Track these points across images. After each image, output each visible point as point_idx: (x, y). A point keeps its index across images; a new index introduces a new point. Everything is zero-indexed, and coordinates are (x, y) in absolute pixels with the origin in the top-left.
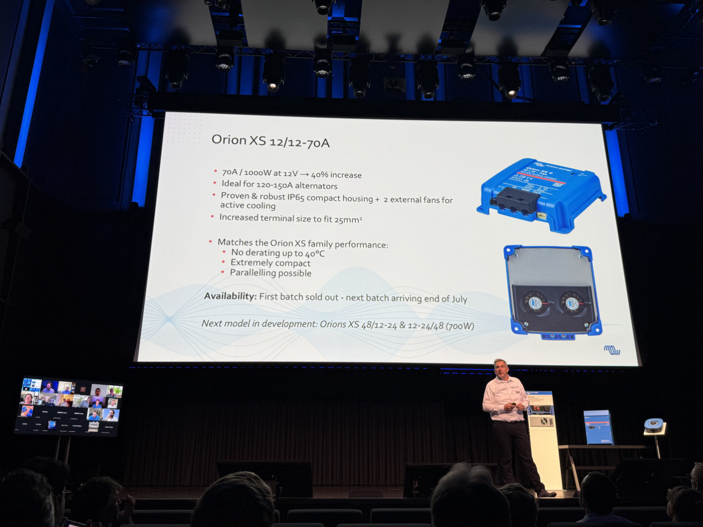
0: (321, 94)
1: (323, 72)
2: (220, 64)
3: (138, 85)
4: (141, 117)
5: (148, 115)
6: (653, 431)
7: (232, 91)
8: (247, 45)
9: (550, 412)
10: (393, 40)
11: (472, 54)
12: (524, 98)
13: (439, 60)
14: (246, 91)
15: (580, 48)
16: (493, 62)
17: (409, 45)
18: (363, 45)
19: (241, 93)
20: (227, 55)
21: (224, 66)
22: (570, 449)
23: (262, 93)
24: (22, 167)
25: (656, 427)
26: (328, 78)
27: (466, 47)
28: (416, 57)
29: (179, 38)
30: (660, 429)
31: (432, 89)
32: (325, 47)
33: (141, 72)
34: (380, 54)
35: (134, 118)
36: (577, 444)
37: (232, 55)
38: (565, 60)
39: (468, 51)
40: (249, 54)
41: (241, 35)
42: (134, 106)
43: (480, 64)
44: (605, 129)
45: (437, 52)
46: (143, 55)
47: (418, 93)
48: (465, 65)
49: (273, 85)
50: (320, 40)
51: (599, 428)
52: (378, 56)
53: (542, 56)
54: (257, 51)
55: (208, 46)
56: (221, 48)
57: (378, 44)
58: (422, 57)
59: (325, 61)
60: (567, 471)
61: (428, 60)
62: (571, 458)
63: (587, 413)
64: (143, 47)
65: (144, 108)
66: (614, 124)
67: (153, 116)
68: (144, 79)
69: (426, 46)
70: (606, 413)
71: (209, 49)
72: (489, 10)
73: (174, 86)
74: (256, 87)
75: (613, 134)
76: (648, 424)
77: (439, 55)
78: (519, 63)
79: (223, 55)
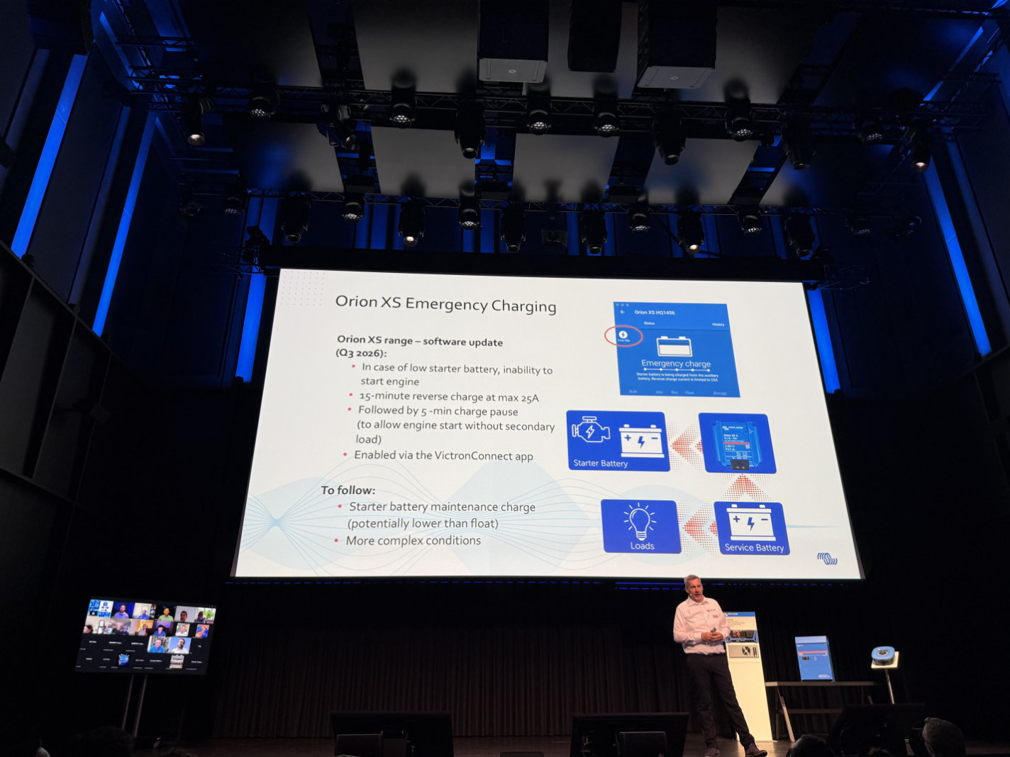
0: (468, 248)
1: (469, 223)
2: (348, 213)
3: (248, 237)
4: (250, 276)
5: (259, 272)
6: (883, 662)
7: (362, 244)
8: (380, 192)
9: (753, 639)
10: (552, 187)
11: (646, 202)
12: (708, 253)
13: (607, 209)
14: (379, 244)
15: (774, 195)
16: (670, 212)
17: (571, 192)
18: (517, 193)
19: (372, 248)
20: (356, 203)
21: (352, 216)
22: (780, 687)
23: (397, 247)
24: (102, 336)
25: (886, 657)
26: (476, 230)
27: (639, 194)
28: (580, 206)
29: (299, 183)
30: (891, 661)
31: (598, 242)
32: (472, 194)
33: (252, 222)
34: (537, 203)
35: (241, 276)
36: (788, 680)
37: (362, 203)
38: (755, 208)
39: (641, 199)
40: (382, 202)
41: (373, 181)
42: (242, 261)
43: (656, 214)
44: (806, 288)
45: (606, 201)
46: (254, 202)
47: (582, 247)
48: (637, 215)
49: (410, 239)
50: (466, 186)
51: (815, 659)
52: (534, 205)
53: (729, 203)
54: (392, 199)
55: (333, 193)
56: (348, 195)
57: (535, 193)
58: (587, 206)
59: (472, 210)
60: (777, 716)
61: (593, 209)
62: (782, 699)
63: (799, 640)
64: (255, 194)
65: (255, 265)
66: (817, 283)
67: (266, 273)
68: (255, 231)
69: (591, 194)
70: (823, 639)
71: (333, 195)
72: (666, 152)
73: (292, 239)
74: (390, 240)
75: (816, 295)
76: (876, 654)
77: (606, 204)
78: (701, 213)
79: (352, 204)
